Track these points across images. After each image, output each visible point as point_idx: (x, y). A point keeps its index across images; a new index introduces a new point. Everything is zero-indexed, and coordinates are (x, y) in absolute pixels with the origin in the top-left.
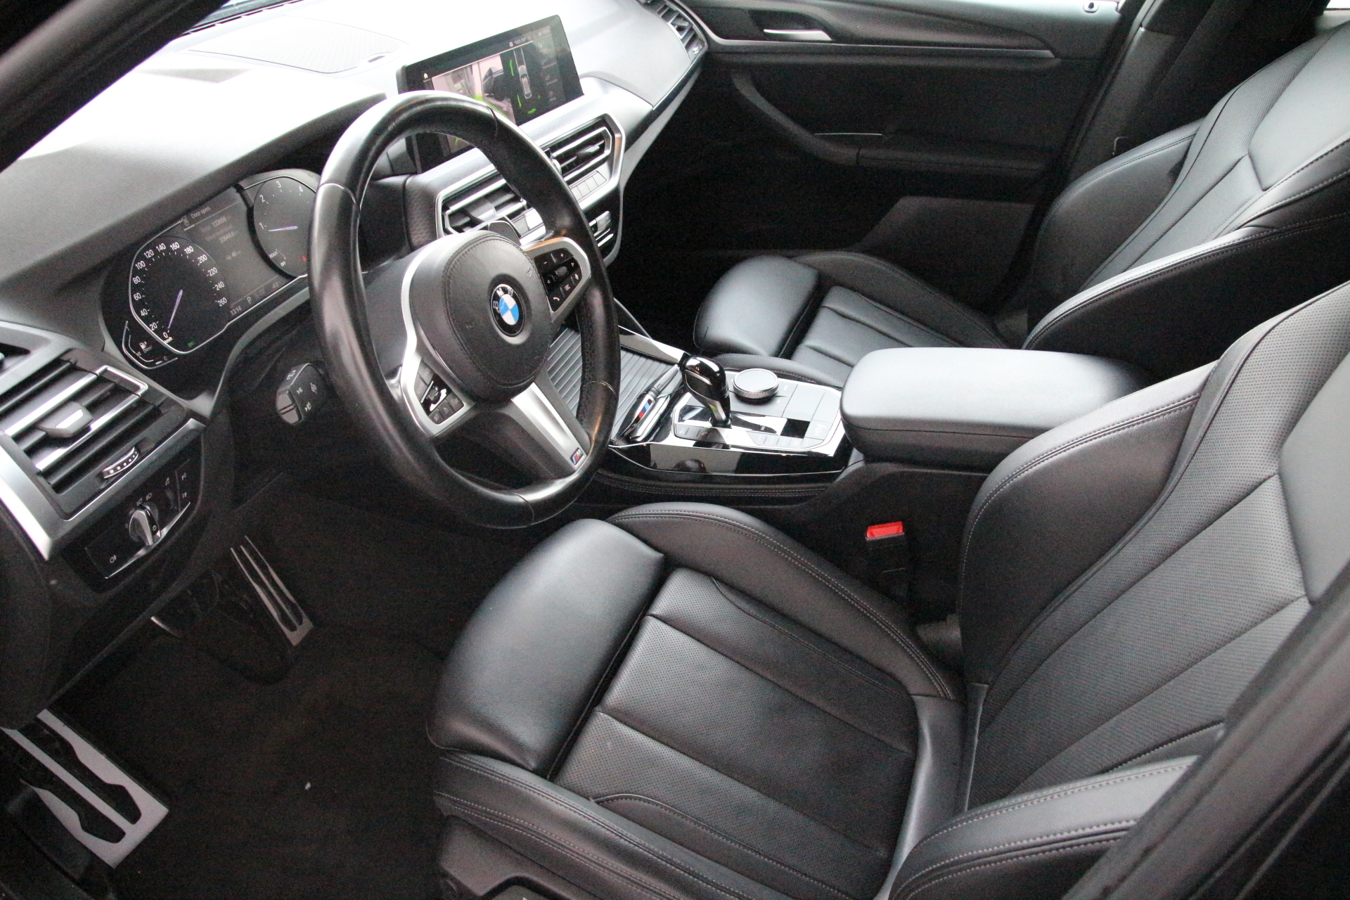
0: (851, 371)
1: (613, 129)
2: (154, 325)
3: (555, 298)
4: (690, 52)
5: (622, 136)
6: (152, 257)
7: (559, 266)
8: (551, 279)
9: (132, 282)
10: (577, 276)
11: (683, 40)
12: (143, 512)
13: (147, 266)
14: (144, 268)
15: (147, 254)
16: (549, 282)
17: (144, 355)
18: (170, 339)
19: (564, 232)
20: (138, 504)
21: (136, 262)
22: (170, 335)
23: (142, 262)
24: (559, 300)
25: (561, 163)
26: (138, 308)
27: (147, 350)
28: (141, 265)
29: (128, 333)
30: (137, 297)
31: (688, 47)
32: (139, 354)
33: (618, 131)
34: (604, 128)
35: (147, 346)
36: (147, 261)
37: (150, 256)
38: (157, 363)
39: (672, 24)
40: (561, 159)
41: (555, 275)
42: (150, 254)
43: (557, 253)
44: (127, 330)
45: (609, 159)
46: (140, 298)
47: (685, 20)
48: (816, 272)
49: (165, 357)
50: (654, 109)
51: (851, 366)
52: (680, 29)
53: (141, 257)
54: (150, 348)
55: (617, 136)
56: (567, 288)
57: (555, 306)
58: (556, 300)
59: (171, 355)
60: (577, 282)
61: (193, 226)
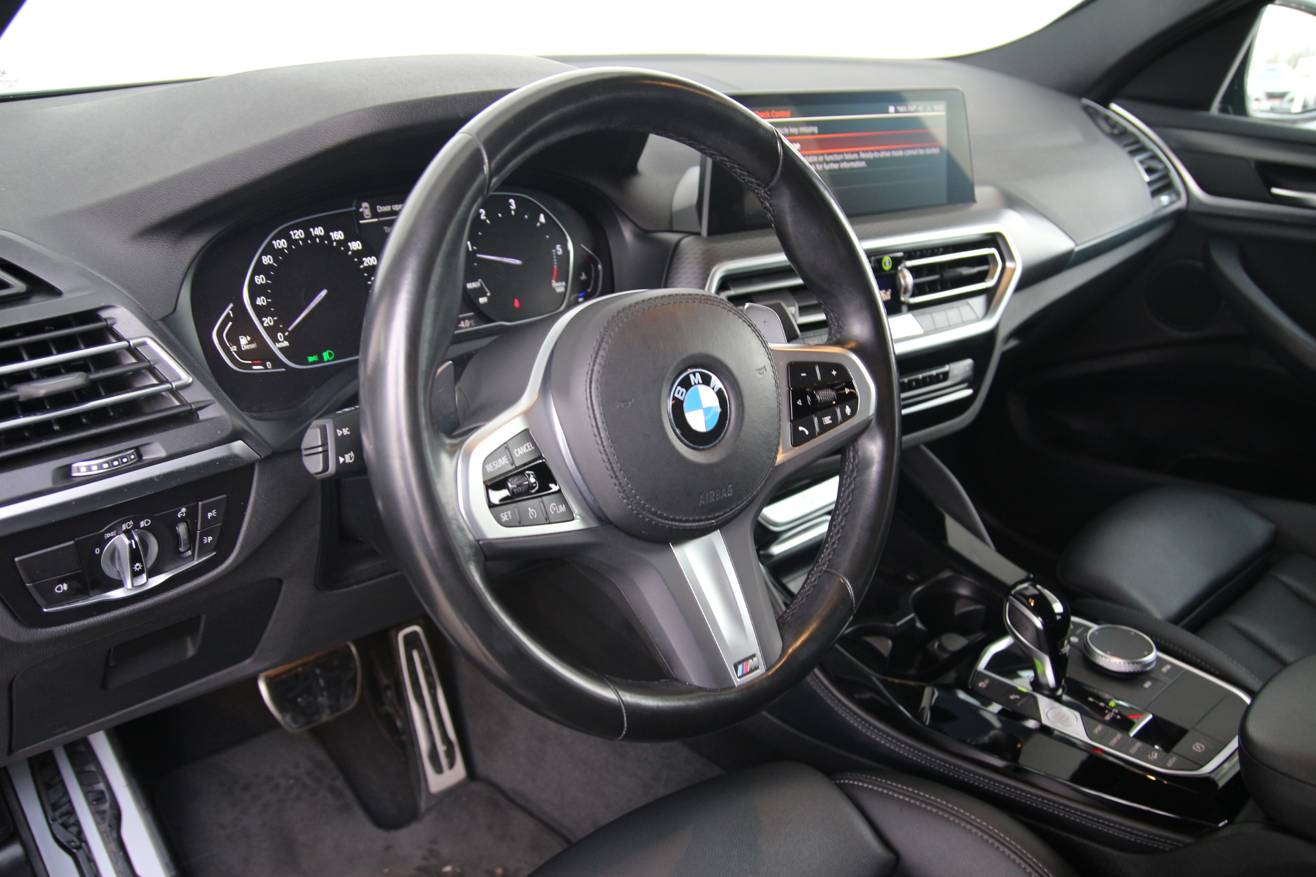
0: (1280, 671)
1: (1006, 254)
2: (268, 321)
3: (801, 428)
4: (1156, 199)
5: (1017, 269)
6: (301, 239)
7: (822, 386)
8: (804, 401)
9: (260, 260)
10: (848, 410)
11: (1150, 183)
12: (127, 542)
13: (289, 248)
14: (283, 248)
15: (295, 234)
16: (799, 403)
17: (240, 352)
18: (286, 344)
19: (852, 345)
20: (124, 527)
21: (275, 238)
22: (286, 339)
23: (283, 240)
24: (807, 432)
25: (915, 277)
26: (255, 291)
27: (248, 347)
28: (281, 244)
29: (228, 318)
30: (260, 280)
31: (1155, 193)
32: (234, 349)
33: (1012, 258)
34: (993, 251)
35: (250, 343)
36: (291, 241)
37: (297, 237)
38: (255, 367)
39: (1141, 162)
40: (915, 271)
41: (813, 397)
42: (298, 234)
43: (826, 367)
44: (229, 314)
45: (990, 294)
46: (264, 282)
47: (1161, 161)
48: (1272, 526)
49: (268, 363)
50: (1077, 249)
51: (1283, 664)
52: (1149, 171)
53: (285, 235)
54: (253, 346)
55: (1009, 264)
56: (827, 420)
57: (798, 439)
58: (803, 432)
59: (277, 362)
60: (845, 418)
61: (376, 220)
